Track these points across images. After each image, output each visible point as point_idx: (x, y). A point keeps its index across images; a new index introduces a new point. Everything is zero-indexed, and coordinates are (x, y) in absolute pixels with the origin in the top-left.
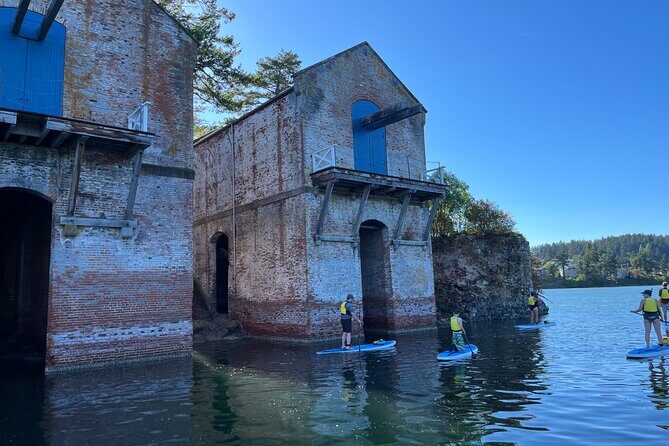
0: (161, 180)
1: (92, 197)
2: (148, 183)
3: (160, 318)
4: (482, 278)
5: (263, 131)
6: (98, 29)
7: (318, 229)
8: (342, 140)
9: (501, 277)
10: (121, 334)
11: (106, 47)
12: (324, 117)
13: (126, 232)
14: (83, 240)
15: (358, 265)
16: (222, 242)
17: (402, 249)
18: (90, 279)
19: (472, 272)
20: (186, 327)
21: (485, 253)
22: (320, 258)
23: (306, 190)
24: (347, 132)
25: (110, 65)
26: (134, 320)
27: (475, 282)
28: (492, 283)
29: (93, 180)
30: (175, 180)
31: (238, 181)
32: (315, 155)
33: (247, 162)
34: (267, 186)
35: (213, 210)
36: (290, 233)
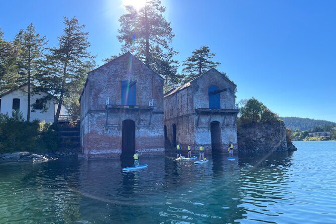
0: (156, 115)
1: (142, 120)
2: (154, 116)
3: (157, 147)
4: (263, 137)
5: (184, 96)
6: (142, 82)
7: (197, 125)
8: (205, 98)
9: (271, 137)
10: (150, 150)
11: (144, 86)
12: (199, 93)
13: (150, 127)
14: (141, 130)
15: (210, 134)
16: (174, 126)
17: (225, 129)
18: (143, 138)
19: (259, 135)
20: (163, 149)
21: (267, 128)
22: (198, 132)
23: (194, 114)
24: (207, 96)
25: (145, 90)
26: (152, 147)
27: (260, 139)
28: (267, 139)
29: (143, 117)
30: (160, 115)
31: (178, 109)
32: (196, 104)
33: (180, 104)
34: (185, 112)
35: (172, 117)
36: (190, 126)
